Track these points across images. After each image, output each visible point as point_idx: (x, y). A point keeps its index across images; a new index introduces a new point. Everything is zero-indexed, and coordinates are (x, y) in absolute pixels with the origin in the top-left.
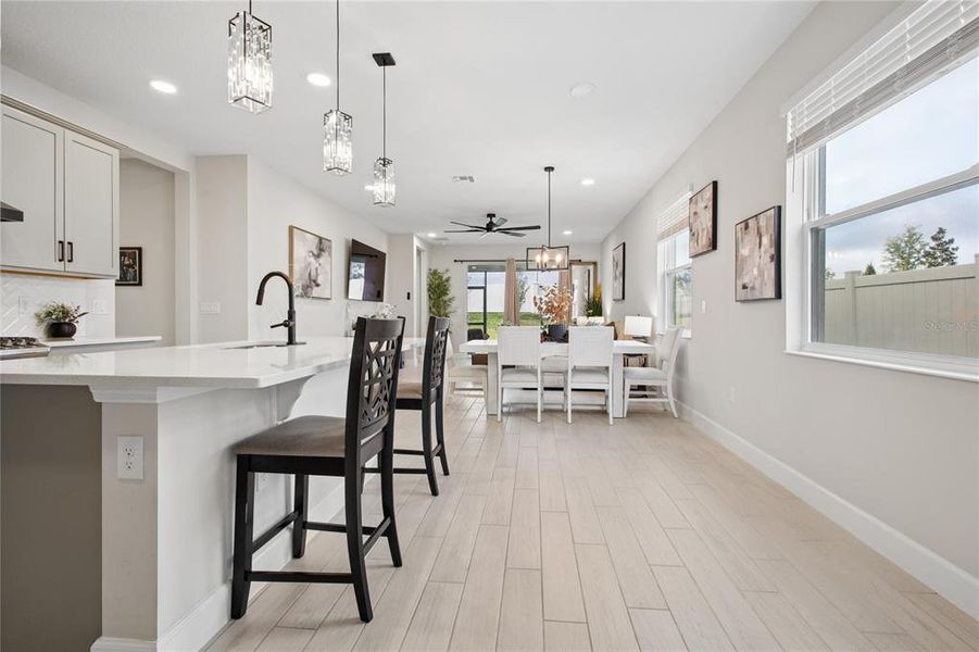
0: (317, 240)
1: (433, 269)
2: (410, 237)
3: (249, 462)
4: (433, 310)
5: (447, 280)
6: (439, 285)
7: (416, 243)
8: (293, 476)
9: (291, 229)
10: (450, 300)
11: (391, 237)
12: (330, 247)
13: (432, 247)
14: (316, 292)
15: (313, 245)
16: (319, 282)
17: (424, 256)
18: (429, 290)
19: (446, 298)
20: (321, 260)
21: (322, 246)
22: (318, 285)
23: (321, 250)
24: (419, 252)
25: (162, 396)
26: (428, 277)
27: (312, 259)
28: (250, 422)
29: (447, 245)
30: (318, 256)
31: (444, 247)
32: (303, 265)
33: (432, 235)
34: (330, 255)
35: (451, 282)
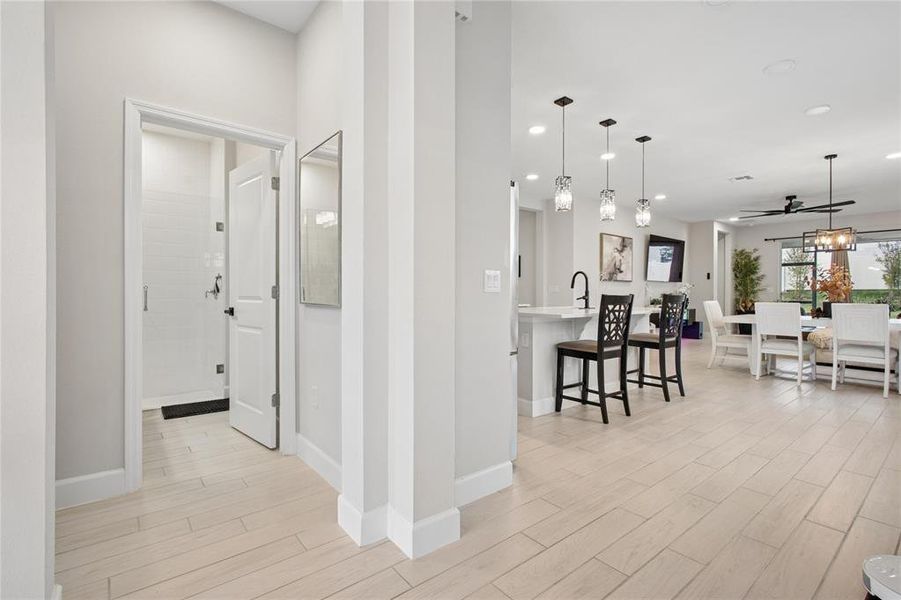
0: (620, 240)
1: (739, 249)
2: (710, 224)
3: (563, 351)
4: (740, 288)
5: (757, 259)
6: (746, 264)
7: (717, 228)
8: (582, 360)
9: (601, 235)
10: (758, 279)
11: (692, 227)
12: (631, 243)
13: (737, 229)
14: (620, 276)
15: (617, 242)
16: (622, 269)
17: (729, 240)
18: (734, 270)
19: (754, 277)
20: (623, 254)
21: (625, 244)
22: (621, 272)
23: (624, 246)
24: (722, 235)
25: (534, 320)
26: (733, 258)
27: (617, 254)
28: (565, 337)
29: (755, 226)
30: (622, 251)
31: (751, 227)
32: (610, 259)
33: (734, 219)
34: (631, 248)
35: (760, 261)
